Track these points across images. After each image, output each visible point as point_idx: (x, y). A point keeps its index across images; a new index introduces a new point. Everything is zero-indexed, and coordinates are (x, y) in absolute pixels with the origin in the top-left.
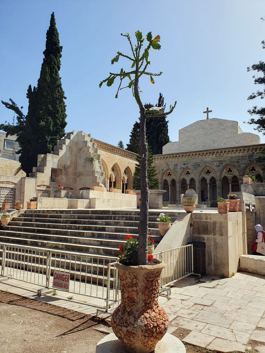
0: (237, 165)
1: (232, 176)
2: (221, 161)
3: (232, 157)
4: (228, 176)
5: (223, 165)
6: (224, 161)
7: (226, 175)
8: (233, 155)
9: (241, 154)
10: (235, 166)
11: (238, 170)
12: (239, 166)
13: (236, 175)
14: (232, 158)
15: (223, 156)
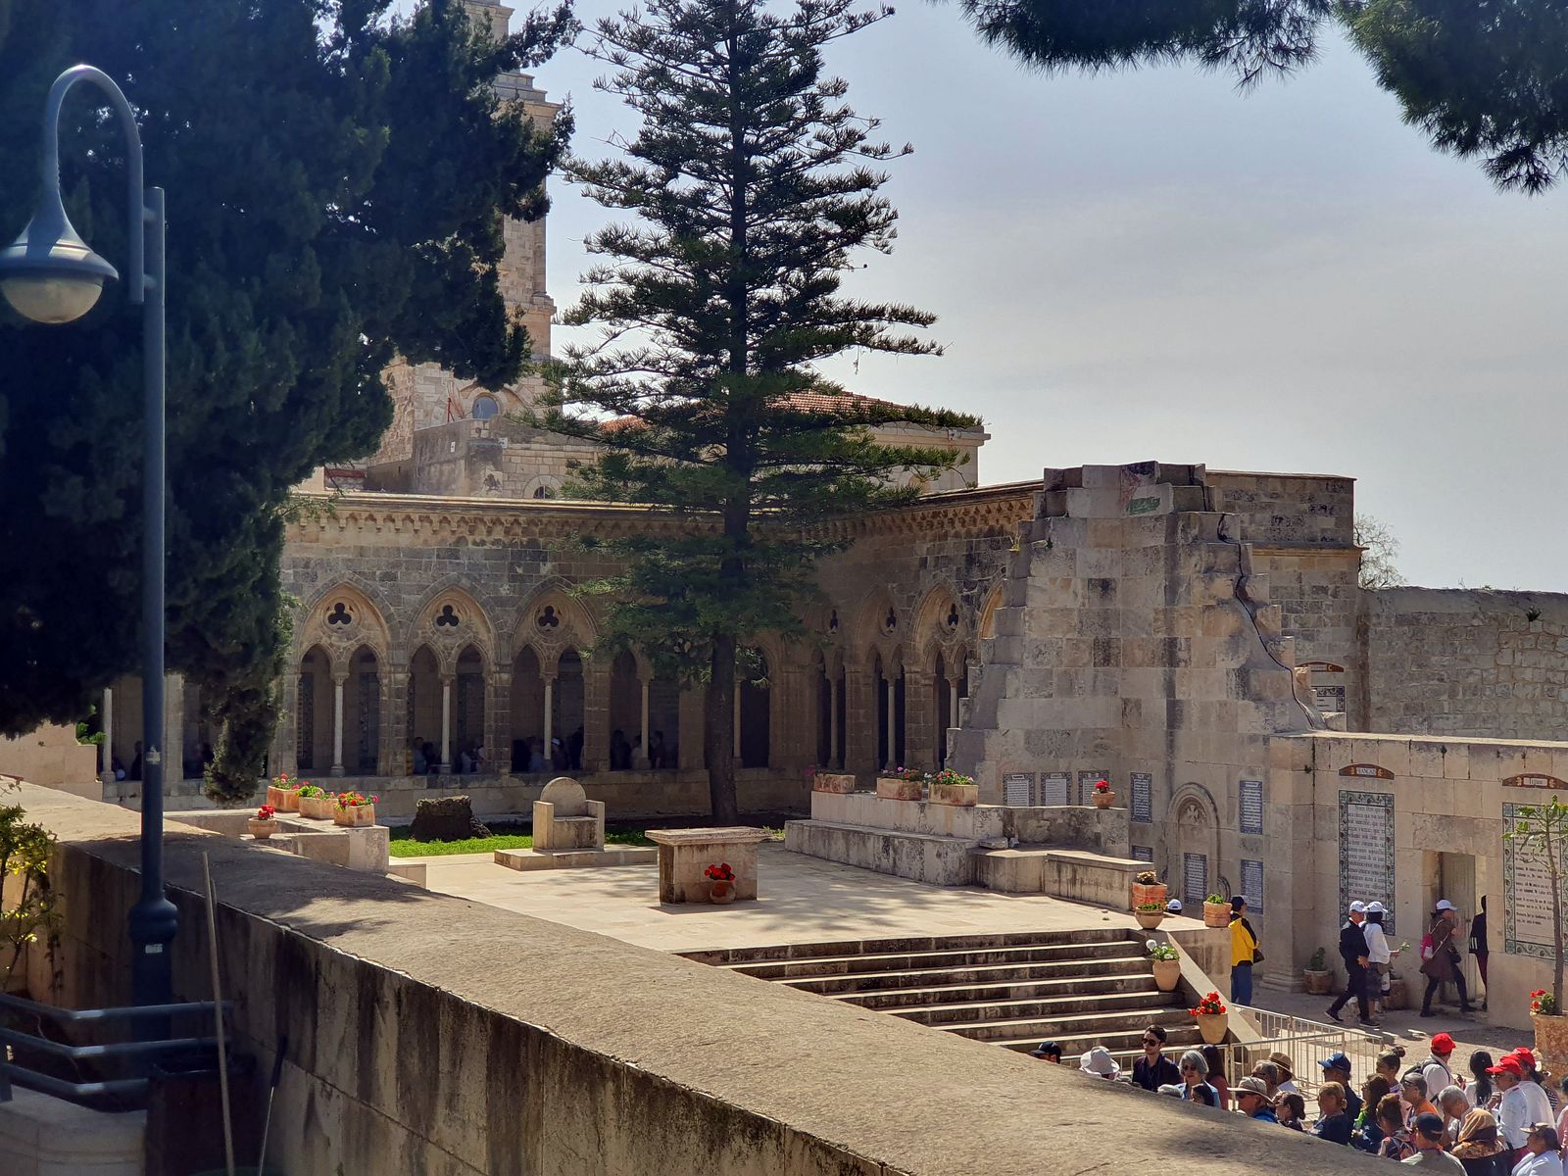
0: (383, 589)
1: (351, 645)
2: (306, 566)
3: (362, 548)
4: (331, 645)
5: (319, 584)
6: (320, 563)
7: (325, 641)
8: (369, 539)
9: (405, 540)
10: (374, 595)
11: (388, 619)
12: (396, 601)
13: (371, 644)
14: (362, 551)
15: (317, 540)
